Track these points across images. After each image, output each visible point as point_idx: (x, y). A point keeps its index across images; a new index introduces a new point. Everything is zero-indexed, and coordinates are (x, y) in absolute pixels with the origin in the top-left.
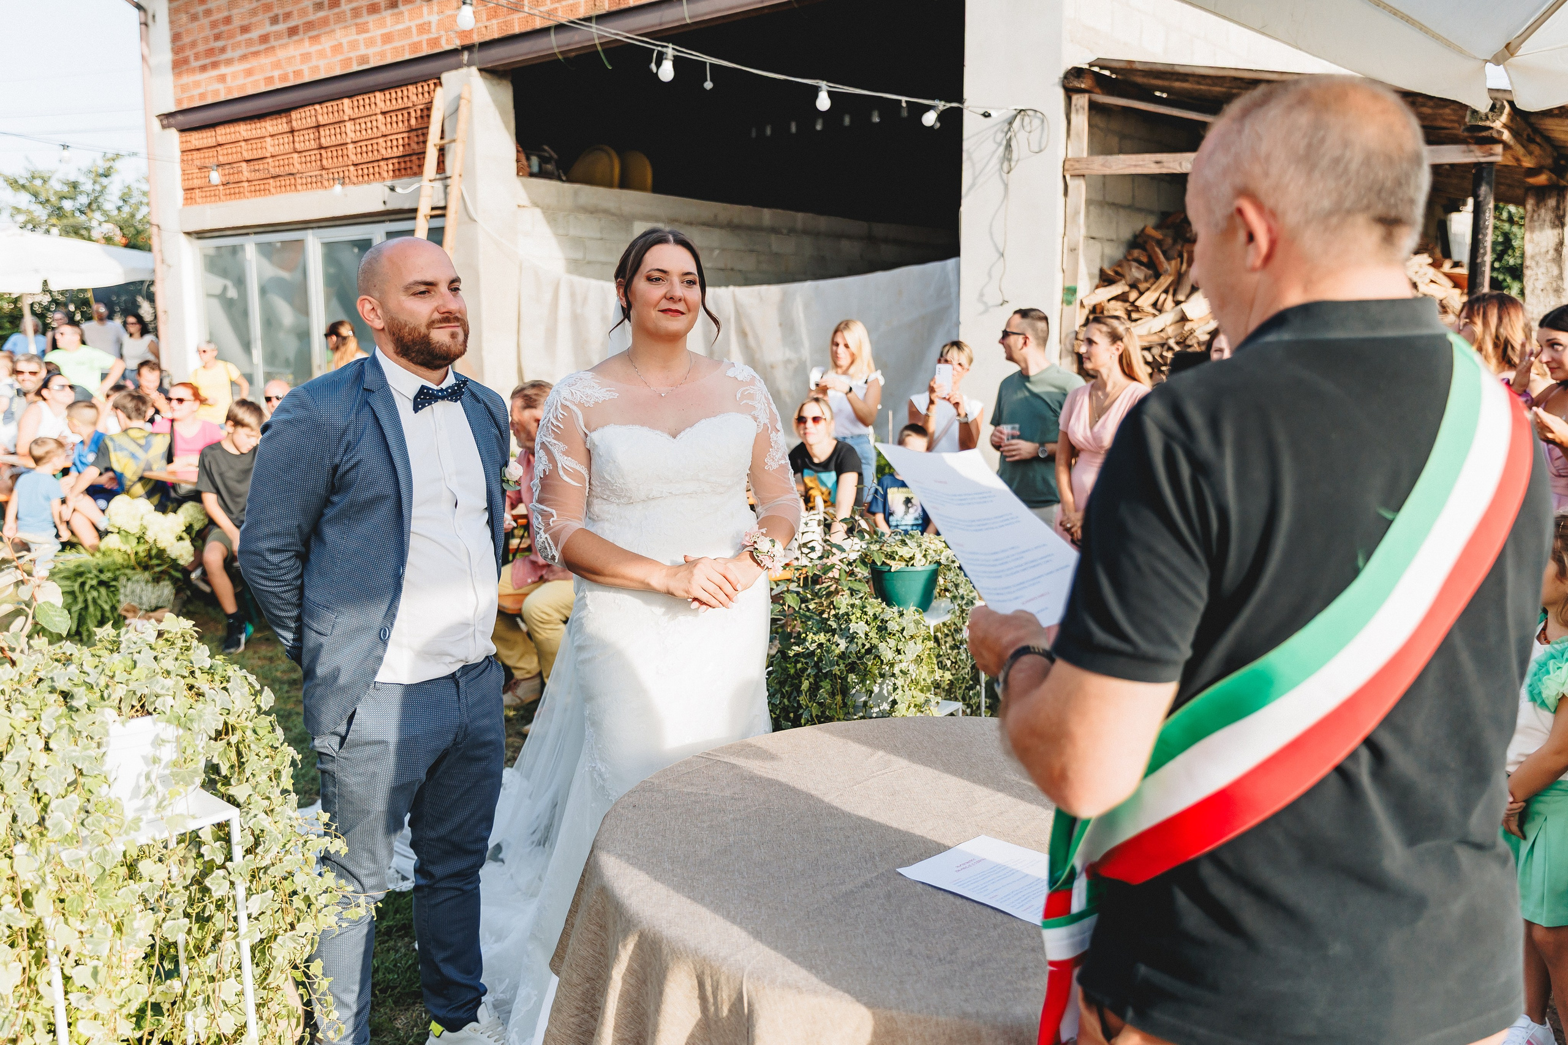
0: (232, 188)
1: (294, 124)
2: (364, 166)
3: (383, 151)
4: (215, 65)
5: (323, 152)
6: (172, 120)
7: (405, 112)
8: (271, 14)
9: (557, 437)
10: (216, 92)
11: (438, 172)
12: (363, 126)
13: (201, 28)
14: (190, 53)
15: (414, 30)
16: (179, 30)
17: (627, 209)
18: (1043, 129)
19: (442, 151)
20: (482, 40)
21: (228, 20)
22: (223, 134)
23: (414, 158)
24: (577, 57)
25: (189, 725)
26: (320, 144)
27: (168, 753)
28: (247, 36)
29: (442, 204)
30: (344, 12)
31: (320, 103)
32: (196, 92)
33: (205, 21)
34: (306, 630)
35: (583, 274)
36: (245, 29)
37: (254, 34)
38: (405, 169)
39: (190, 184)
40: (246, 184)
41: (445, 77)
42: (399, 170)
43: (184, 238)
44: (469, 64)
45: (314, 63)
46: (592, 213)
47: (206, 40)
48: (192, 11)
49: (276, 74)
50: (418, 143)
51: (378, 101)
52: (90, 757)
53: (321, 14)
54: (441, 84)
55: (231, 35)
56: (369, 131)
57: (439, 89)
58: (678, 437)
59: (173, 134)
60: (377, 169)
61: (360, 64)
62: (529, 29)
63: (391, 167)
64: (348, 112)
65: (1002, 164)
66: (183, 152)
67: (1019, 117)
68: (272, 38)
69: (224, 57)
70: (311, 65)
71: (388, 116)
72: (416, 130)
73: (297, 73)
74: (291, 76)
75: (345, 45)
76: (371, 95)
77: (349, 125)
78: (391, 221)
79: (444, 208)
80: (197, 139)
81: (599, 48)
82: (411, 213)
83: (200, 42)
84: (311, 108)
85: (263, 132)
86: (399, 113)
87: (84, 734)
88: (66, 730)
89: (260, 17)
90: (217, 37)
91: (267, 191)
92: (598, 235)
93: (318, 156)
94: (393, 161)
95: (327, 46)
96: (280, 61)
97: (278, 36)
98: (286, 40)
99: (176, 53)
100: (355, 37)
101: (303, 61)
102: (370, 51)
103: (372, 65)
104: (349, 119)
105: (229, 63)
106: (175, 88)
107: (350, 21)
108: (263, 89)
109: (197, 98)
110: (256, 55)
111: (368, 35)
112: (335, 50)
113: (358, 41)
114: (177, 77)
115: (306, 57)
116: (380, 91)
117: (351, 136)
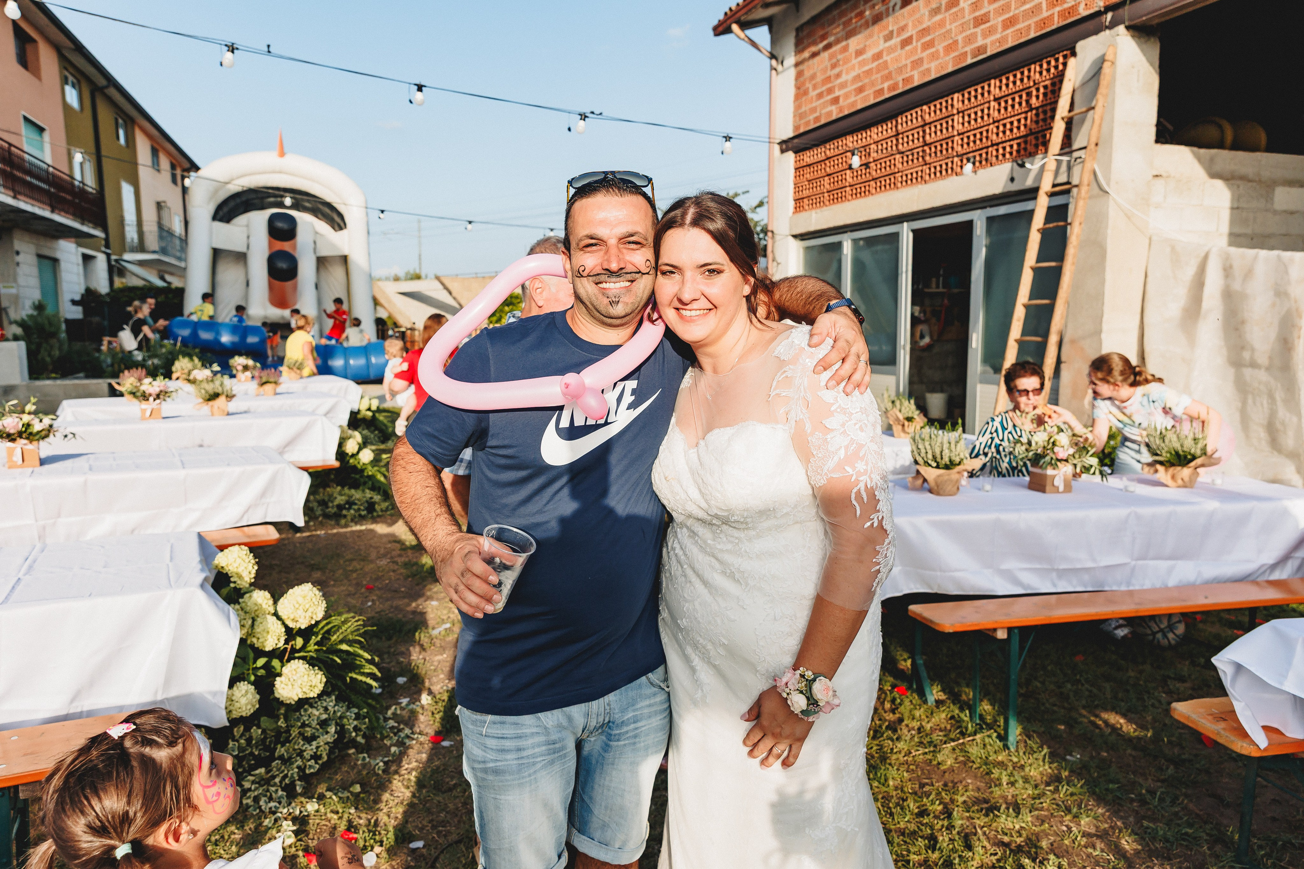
0: (837, 194)
1: (899, 127)
2: (970, 155)
3: (994, 137)
4: (830, 91)
5: (927, 149)
6: (789, 145)
7: (1024, 94)
8: (886, 32)
10: (830, 112)
11: (1064, 146)
12: (973, 116)
13: (821, 62)
14: (809, 85)
15: (1044, 5)
16: (802, 68)
17: (1266, 174)
19: (1070, 124)
21: (844, 48)
22: (832, 148)
23: (1033, 137)
26: (924, 141)
28: (860, 58)
29: (1064, 180)
30: (963, 9)
31: (929, 102)
32: (811, 117)
36: (859, 52)
37: (869, 55)
38: (1025, 150)
39: (801, 195)
40: (848, 189)
41: (1080, 46)
43: (791, 241)
44: (1113, 25)
46: (1227, 179)
47: (825, 70)
48: (815, 49)
49: (886, 85)
50: (1038, 122)
51: (992, 89)
53: (938, 17)
54: (1074, 54)
56: (979, 120)
57: (1072, 60)
59: (790, 155)
60: (984, 156)
61: (975, 57)
63: (1001, 152)
64: (958, 105)
66: (796, 169)
68: (885, 54)
69: (838, 81)
70: (922, 69)
71: (1002, 101)
72: (1038, 108)
73: (906, 80)
74: (901, 85)
75: (960, 41)
76: (985, 84)
77: (957, 119)
78: (1001, 204)
80: (809, 157)
82: (1030, 193)
83: (818, 74)
84: (918, 109)
85: (869, 140)
86: (1017, 96)
89: (875, 38)
90: (834, 66)
91: (867, 193)
93: (921, 154)
94: (1004, 145)
95: (940, 47)
96: (890, 73)
97: (891, 50)
98: (899, 51)
99: (798, 88)
100: (973, 31)
101: (913, 69)
102: (988, 41)
103: (989, 53)
104: (958, 113)
105: (843, 86)
106: (795, 116)
107: (968, 16)
108: (872, 101)
109: (812, 122)
110: (869, 73)
111: (988, 25)
112: (949, 49)
113: (975, 34)
114: (797, 107)
115: (917, 63)
116: (994, 78)
117: (959, 127)
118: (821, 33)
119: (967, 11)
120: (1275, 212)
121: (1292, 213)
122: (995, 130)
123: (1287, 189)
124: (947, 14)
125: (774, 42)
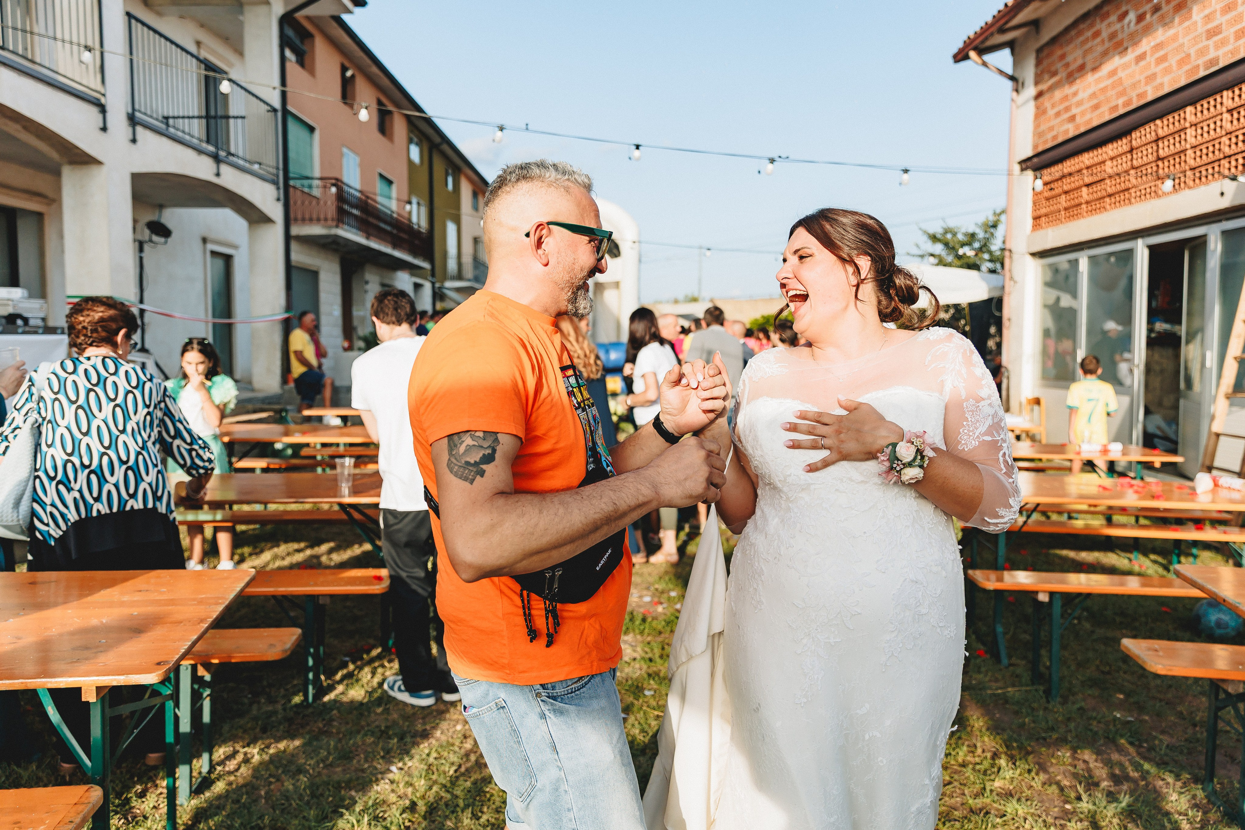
0: (1073, 211)
1: (1134, 142)
2: (1203, 169)
3: (1226, 150)
4: (1067, 109)
5: (1160, 163)
6: (1029, 164)
8: (1122, 49)
10: (1067, 131)
12: (1206, 129)
13: (1059, 81)
14: (1048, 104)
16: (1041, 89)
21: (1082, 67)
22: (1069, 166)
26: (1158, 155)
28: (1097, 75)
30: (1196, 22)
31: (1161, 117)
32: (1049, 136)
33: (1064, 74)
36: (1096, 70)
37: (1104, 72)
39: (1038, 213)
40: (1084, 206)
42: (1242, 165)
43: (1029, 258)
45: (1159, 81)
48: (1054, 69)
49: (1120, 101)
51: (1225, 100)
53: (1172, 32)
55: (1084, 79)
56: (1212, 133)
59: (1030, 174)
60: (1217, 169)
61: (1206, 69)
63: (1234, 164)
64: (1191, 118)
68: (1119, 71)
70: (1156, 84)
71: (1235, 113)
73: (1140, 96)
74: (1134, 100)
75: (1192, 54)
77: (1190, 132)
78: (1229, 220)
80: (1047, 175)
84: (1152, 124)
85: (1105, 156)
89: (1111, 55)
90: (1071, 85)
91: (1102, 209)
93: (1155, 168)
94: (1236, 157)
95: (1173, 61)
96: (1125, 89)
97: (1126, 66)
98: (1133, 67)
99: (1037, 108)
100: (1205, 43)
101: (1147, 84)
102: (1220, 53)
103: (1221, 65)
104: (1191, 126)
105: (1079, 103)
106: (1034, 135)
107: (1201, 29)
108: (1107, 118)
109: (1051, 141)
110: (1104, 90)
111: (1220, 37)
112: (1181, 62)
113: (1207, 48)
114: (1037, 126)
115: (1151, 78)
116: (1227, 89)
117: (1192, 141)
118: (1061, 52)
119: (1199, 24)
122: (1227, 142)
124: (1180, 29)
125: (1016, 64)
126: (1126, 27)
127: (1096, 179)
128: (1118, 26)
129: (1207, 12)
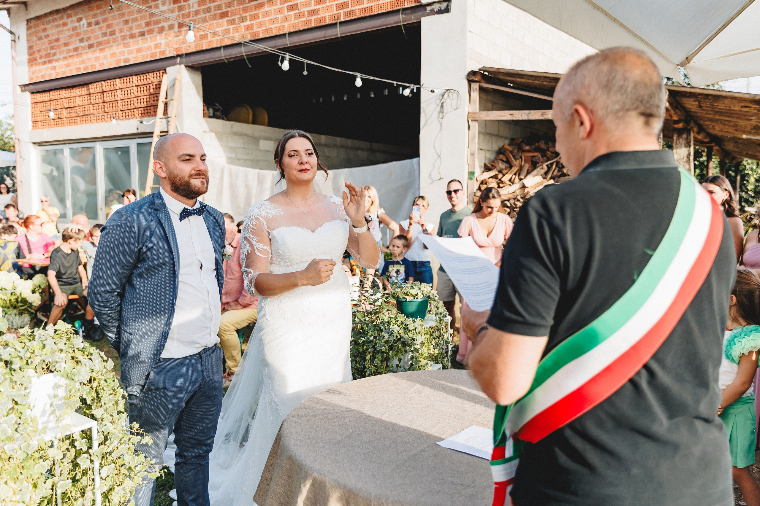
0: (59, 121)
1: (91, 90)
2: (126, 111)
3: (136, 104)
4: (50, 62)
5: (105, 104)
6: (27, 88)
7: (148, 86)
8: (80, 38)
9: (253, 234)
10: (51, 75)
11: (164, 115)
12: (126, 92)
13: (44, 44)
14: (37, 55)
15: (153, 47)
16: (32, 44)
17: (256, 134)
18: (458, 99)
19: (166, 104)
20: (187, 52)
21: (57, 40)
22: (53, 95)
23: (152, 108)
24: (234, 61)
25: (73, 377)
26: (104, 100)
27: (61, 393)
28: (67, 48)
29: (166, 130)
30: (117, 37)
31: (104, 81)
32: (40, 74)
33: (46, 40)
34: (123, 332)
35: (235, 165)
36: (66, 45)
37: (71, 47)
38: (147, 113)
39: (36, 119)
40: (65, 119)
41: (168, 69)
42: (144, 113)
43: (32, 146)
44: (180, 63)
45: (101, 61)
46: (239, 135)
47: (46, 49)
48: (39, 35)
49: (82, 66)
50: (154, 101)
51: (134, 80)
52: (21, 395)
53: (106, 38)
54: (166, 73)
55: (59, 47)
56: (129, 95)
57: (165, 75)
58: (315, 232)
59: (28, 95)
60: (133, 113)
61: (125, 62)
62: (210, 47)
63: (140, 112)
64: (119, 85)
65: (439, 114)
66: (32, 103)
67: (447, 93)
68: (80, 49)
69: (55, 58)
70: (100, 62)
71: (139, 87)
72: (153, 94)
73: (92, 66)
74: (90, 67)
75: (117, 53)
76: (131, 77)
77: (119, 92)
78: (139, 138)
79: (167, 132)
80: (40, 97)
81: (245, 57)
82: (150, 134)
83: (42, 50)
84: (99, 83)
85: (75, 94)
86: (144, 86)
87: (19, 383)
88: (9, 380)
89: (74, 39)
90: (52, 48)
91: (76, 123)
92: (243, 146)
93: (103, 106)
94: (141, 109)
95: (108, 53)
96: (83, 60)
97: (83, 48)
98: (87, 50)
99: (30, 55)
100: (123, 49)
101: (96, 61)
102: (130, 56)
103: (131, 63)
104: (119, 89)
105: (57, 61)
106: (29, 72)
107: (120, 42)
108: (74, 73)
109: (40, 77)
110: (71, 57)
111: (130, 49)
112: (113, 55)
113: (124, 52)
114: (30, 67)
115: (97, 59)
116: (135, 75)
117: (120, 97)
118: (43, 27)
119: (119, 39)
120: (261, 151)
121: (268, 151)
122: (136, 101)
123: (265, 141)
124: (110, 38)
125: (11, 23)
126: (82, 26)
127: (70, 105)
128: (77, 24)
129: (123, 34)
